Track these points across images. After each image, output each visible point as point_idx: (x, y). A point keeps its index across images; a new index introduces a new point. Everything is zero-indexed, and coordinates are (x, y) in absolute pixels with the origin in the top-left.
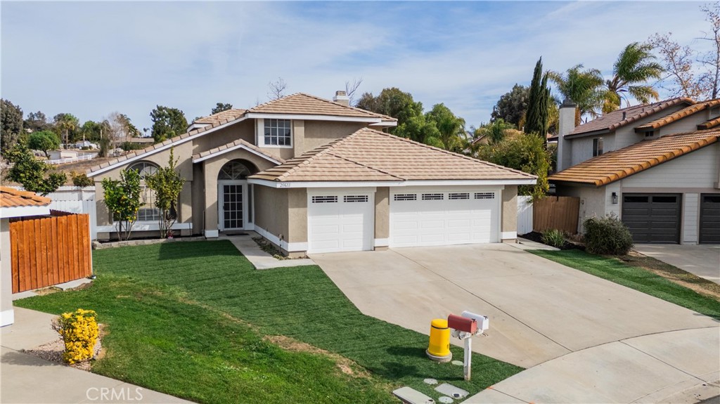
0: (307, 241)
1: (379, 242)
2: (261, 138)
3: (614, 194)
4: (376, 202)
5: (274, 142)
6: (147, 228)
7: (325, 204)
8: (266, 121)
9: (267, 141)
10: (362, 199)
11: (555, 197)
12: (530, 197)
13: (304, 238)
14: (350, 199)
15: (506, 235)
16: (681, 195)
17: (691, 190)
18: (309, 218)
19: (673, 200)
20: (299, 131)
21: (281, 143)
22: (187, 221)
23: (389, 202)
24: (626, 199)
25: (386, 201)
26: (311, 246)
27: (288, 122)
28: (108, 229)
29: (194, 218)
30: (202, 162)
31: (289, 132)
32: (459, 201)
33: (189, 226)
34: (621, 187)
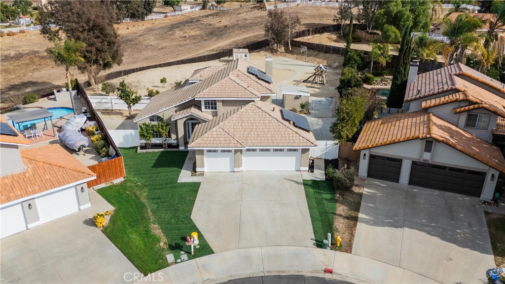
0: (204, 167)
1: (236, 169)
2: (203, 107)
3: (365, 155)
4: (235, 153)
5: (209, 108)
7: (212, 153)
8: (205, 101)
9: (206, 108)
10: (229, 151)
12: (337, 142)
14: (224, 151)
16: (402, 160)
17: (408, 159)
18: (205, 159)
19: (398, 162)
20: (219, 105)
21: (212, 108)
23: (241, 153)
24: (372, 157)
25: (239, 153)
26: (206, 169)
27: (215, 101)
28: (144, 141)
29: (177, 139)
30: (176, 121)
31: (215, 104)
32: (279, 152)
33: (176, 142)
34: (370, 151)
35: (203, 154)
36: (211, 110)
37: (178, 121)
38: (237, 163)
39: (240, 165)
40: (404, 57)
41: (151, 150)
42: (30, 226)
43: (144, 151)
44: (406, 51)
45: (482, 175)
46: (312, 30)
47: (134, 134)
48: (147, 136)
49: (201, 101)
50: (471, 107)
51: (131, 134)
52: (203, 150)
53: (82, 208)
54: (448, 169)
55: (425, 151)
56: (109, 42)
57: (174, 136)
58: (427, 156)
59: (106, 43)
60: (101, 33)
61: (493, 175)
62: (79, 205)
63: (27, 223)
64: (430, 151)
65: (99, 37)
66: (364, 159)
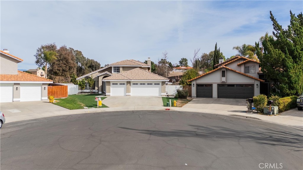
0: (110, 93)
1: (127, 94)
3: (194, 84)
4: (127, 85)
5: (116, 72)
6: (88, 91)
7: (115, 85)
8: (114, 67)
9: (114, 72)
10: (124, 84)
11: (189, 86)
12: (181, 86)
13: (110, 92)
14: (121, 84)
15: (162, 94)
16: (212, 84)
17: (215, 83)
18: (111, 88)
19: (211, 85)
20: (121, 69)
21: (117, 72)
22: (97, 90)
23: (130, 85)
24: (198, 85)
25: (129, 84)
26: (111, 94)
27: (119, 67)
28: (80, 91)
29: (98, 90)
30: (98, 77)
31: (119, 69)
32: (150, 85)
33: (97, 91)
34: (196, 82)
35: (110, 85)
36: (117, 73)
37: (99, 77)
38: (128, 91)
39: (129, 92)
40: (216, 58)
41: (83, 94)
42: (15, 100)
43: (80, 94)
44: (217, 55)
45: (252, 85)
46: (179, 77)
47: (75, 87)
48: (82, 85)
49: (111, 67)
50: (245, 61)
51: (74, 87)
52: (110, 82)
53: (43, 98)
54: (235, 86)
55: (222, 76)
56: (70, 67)
57: (96, 88)
58: (224, 79)
59: (68, 67)
60: (66, 62)
61: (257, 85)
62: (42, 97)
63: (13, 98)
64: (225, 77)
65: (65, 64)
66: (194, 86)
